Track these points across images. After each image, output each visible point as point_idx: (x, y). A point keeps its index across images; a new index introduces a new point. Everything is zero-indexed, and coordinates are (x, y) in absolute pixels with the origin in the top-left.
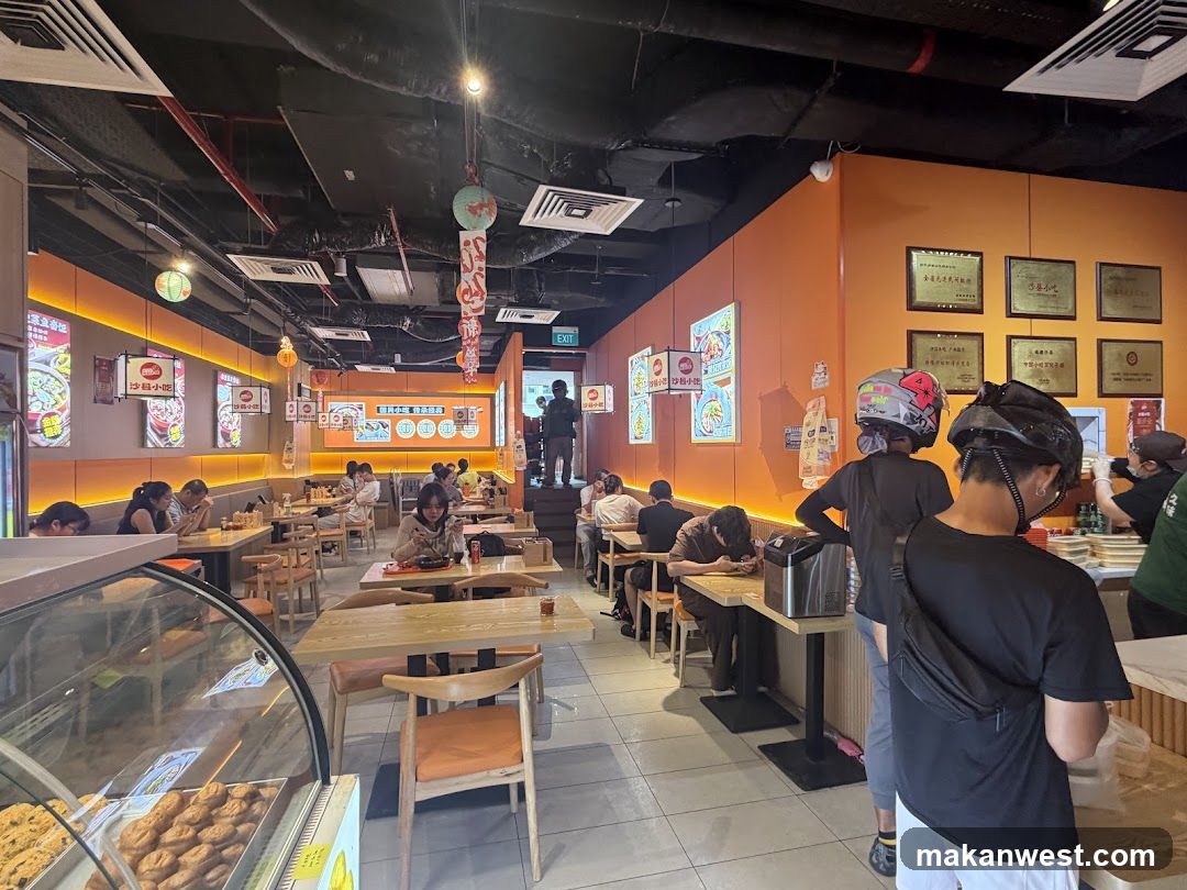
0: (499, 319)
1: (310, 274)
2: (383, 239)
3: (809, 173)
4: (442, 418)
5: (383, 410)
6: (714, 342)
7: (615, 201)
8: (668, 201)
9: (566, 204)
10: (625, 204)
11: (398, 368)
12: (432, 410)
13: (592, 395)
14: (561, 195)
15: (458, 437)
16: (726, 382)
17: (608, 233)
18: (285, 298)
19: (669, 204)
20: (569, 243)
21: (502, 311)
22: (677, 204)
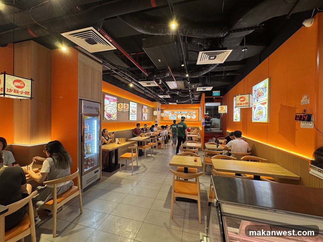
0: (197, 90)
1: (154, 84)
2: (168, 74)
3: (302, 25)
4: (187, 114)
5: (175, 112)
6: (261, 91)
7: (223, 52)
8: (243, 49)
9: (208, 56)
10: (226, 52)
11: (177, 103)
12: (185, 112)
13: (221, 108)
14: (206, 53)
15: (191, 118)
16: (265, 103)
17: (223, 62)
18: (154, 90)
19: (243, 50)
20: (214, 68)
21: (198, 88)
22: (246, 50)
